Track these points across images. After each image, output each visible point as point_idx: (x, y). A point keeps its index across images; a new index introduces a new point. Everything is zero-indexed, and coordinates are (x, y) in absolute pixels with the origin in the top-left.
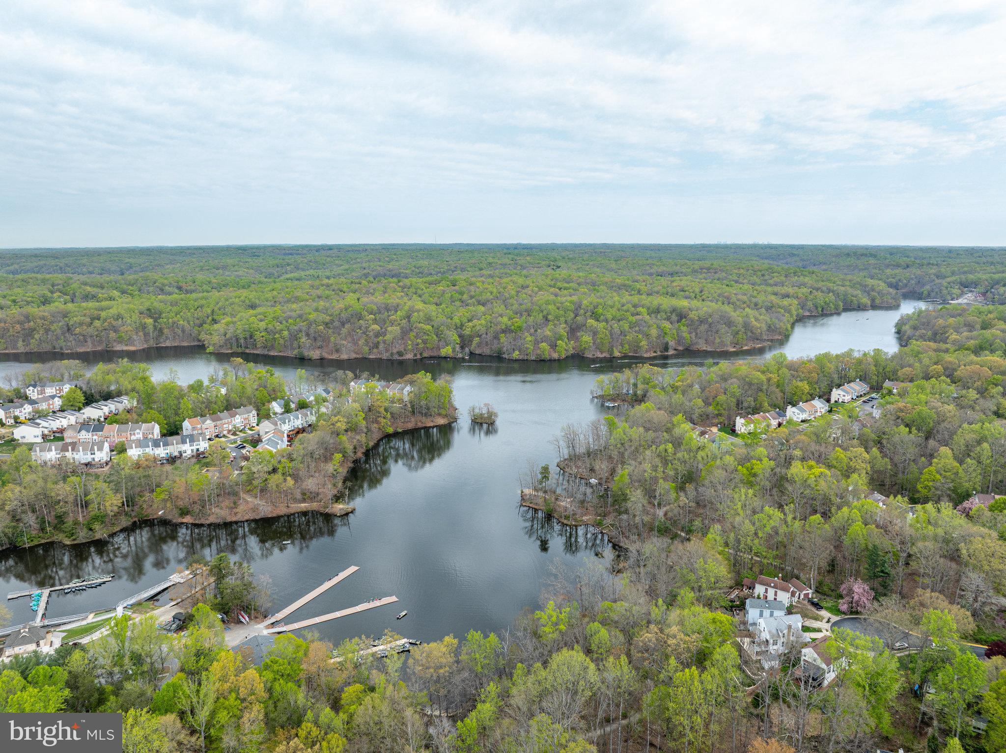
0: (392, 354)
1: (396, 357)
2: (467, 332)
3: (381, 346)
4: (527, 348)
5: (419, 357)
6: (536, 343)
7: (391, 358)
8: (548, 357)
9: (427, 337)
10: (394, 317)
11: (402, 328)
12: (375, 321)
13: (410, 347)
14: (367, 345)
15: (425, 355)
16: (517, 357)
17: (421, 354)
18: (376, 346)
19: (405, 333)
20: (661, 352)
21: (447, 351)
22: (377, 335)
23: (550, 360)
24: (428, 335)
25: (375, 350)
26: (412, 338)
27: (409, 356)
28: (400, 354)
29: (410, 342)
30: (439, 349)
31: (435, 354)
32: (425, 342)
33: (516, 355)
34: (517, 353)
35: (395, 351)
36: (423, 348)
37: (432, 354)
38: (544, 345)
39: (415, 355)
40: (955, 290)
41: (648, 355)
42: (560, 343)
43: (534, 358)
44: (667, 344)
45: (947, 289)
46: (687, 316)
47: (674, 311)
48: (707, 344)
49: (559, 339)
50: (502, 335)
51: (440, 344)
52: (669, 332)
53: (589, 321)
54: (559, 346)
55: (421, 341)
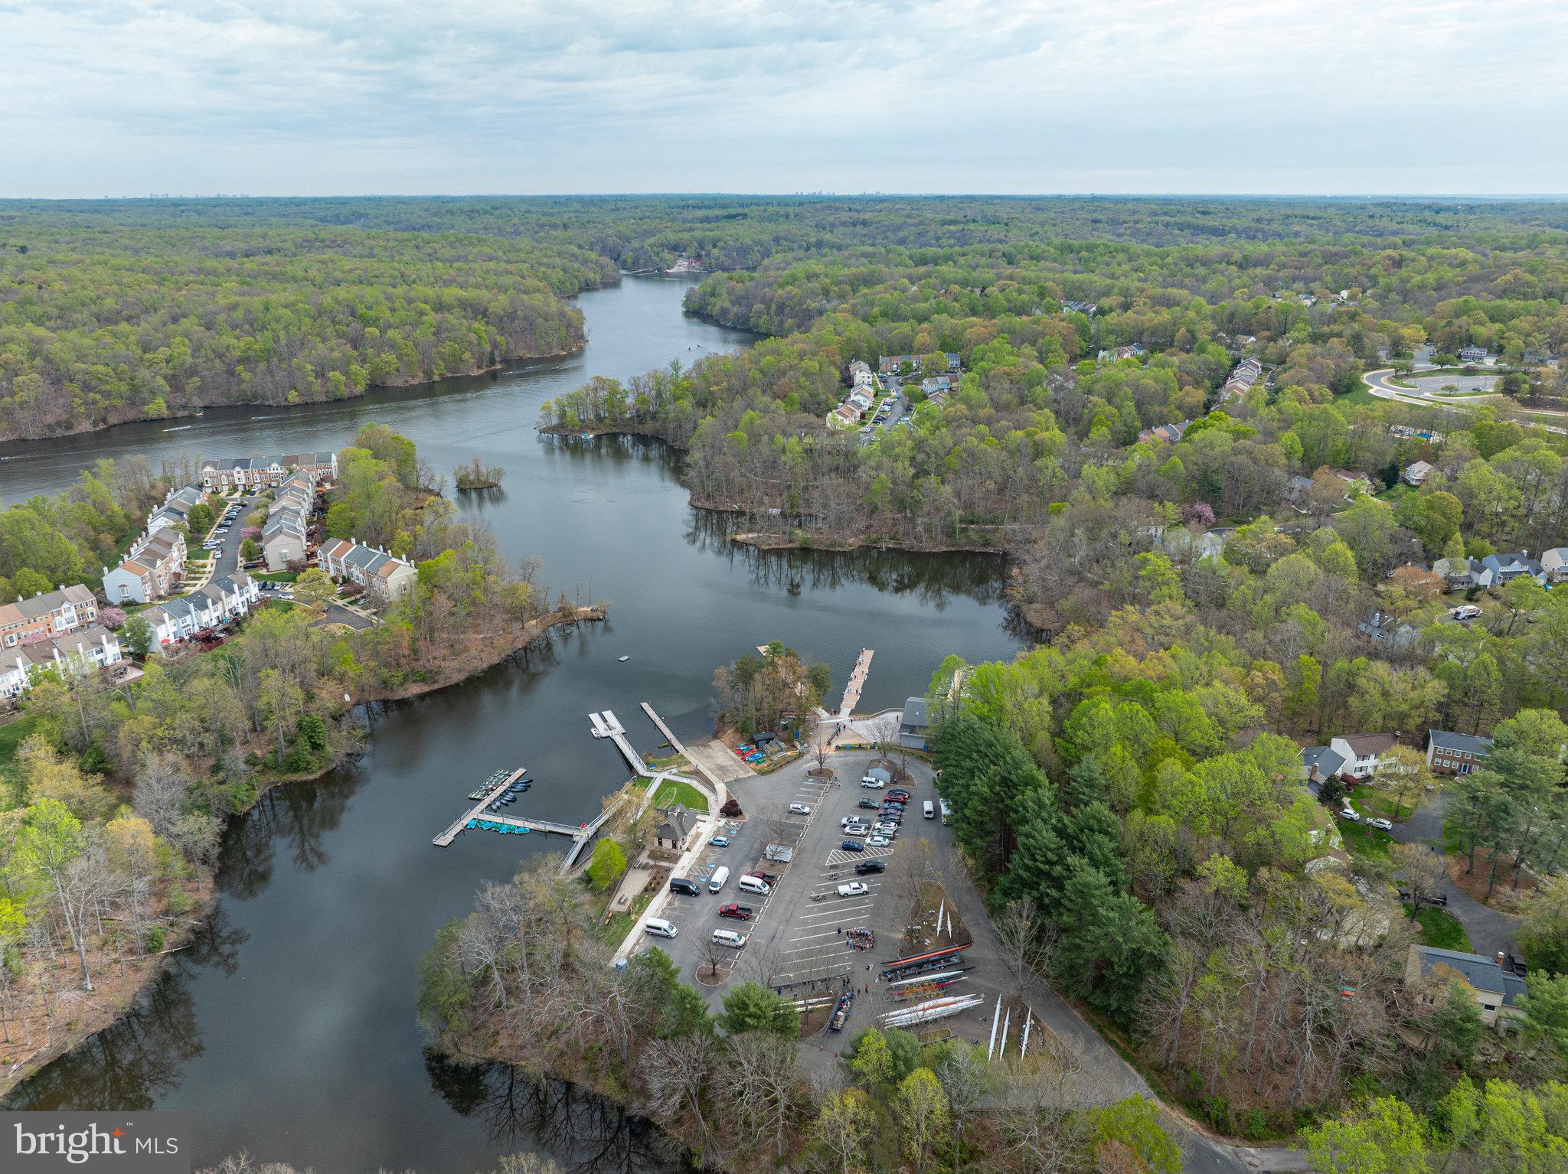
0: (48, 428)
1: (58, 432)
4: (309, 384)
5: (102, 426)
6: (321, 374)
7: (47, 435)
8: (347, 395)
9: (107, 387)
11: (45, 376)
13: (80, 409)
15: (113, 420)
16: (296, 400)
19: (56, 384)
20: (487, 366)
21: (158, 407)
23: (350, 398)
24: (107, 382)
26: (78, 391)
27: (85, 427)
29: (78, 400)
30: (138, 405)
31: (131, 415)
32: (106, 395)
33: (293, 397)
34: (294, 393)
35: (51, 421)
36: (107, 408)
37: (126, 418)
38: (335, 375)
39: (96, 423)
40: (667, 255)
41: (476, 372)
42: (355, 367)
43: (324, 398)
44: (492, 354)
45: (657, 254)
46: (486, 310)
47: (463, 304)
48: (529, 349)
49: (349, 362)
50: (240, 368)
51: (136, 397)
52: (484, 335)
53: (368, 330)
54: (356, 374)
55: (98, 396)
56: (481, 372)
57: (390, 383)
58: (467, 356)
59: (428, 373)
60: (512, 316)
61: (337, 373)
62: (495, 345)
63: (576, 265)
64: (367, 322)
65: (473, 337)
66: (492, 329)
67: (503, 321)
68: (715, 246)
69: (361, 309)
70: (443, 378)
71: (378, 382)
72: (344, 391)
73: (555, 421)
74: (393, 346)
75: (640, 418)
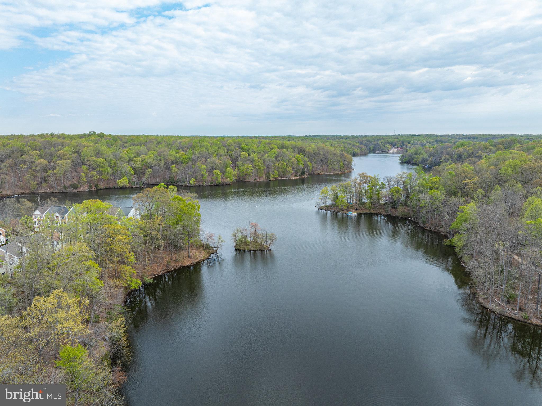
0: (65, 187)
1: (70, 190)
2: (138, 165)
3: (51, 180)
4: (203, 175)
5: (94, 188)
6: (210, 171)
7: (64, 191)
8: (221, 183)
9: (101, 169)
10: (62, 151)
11: (72, 162)
12: (41, 157)
13: (84, 179)
14: (34, 180)
15: (100, 186)
16: (194, 183)
17: (96, 186)
18: (45, 180)
19: (76, 165)
20: (300, 176)
21: (124, 181)
22: (45, 169)
23: (223, 185)
24: (102, 167)
25: (44, 185)
26: (86, 170)
27: (85, 188)
28: (75, 187)
29: (83, 174)
30: (114, 180)
31: (111, 185)
32: (100, 173)
33: (193, 181)
35: (68, 184)
36: (98, 180)
37: (108, 186)
38: (217, 172)
39: (91, 187)
40: (388, 146)
41: (293, 178)
42: (229, 169)
43: (209, 184)
44: (303, 169)
45: (384, 146)
46: (305, 150)
47: (293, 147)
48: (323, 170)
49: (226, 166)
50: (173, 166)
51: (115, 176)
52: (301, 160)
53: (242, 153)
54: (228, 172)
55: (95, 173)
56: (296, 178)
57: (247, 180)
58: (290, 169)
59: (268, 176)
60: (316, 154)
61: (218, 171)
62: (306, 166)
63: (350, 146)
64: (243, 149)
65: (294, 160)
66: (306, 159)
67: (312, 156)
68: (409, 143)
69: (243, 145)
70: (276, 179)
71: (242, 179)
72: (220, 181)
73: (330, 202)
74: (253, 162)
75: (393, 204)
